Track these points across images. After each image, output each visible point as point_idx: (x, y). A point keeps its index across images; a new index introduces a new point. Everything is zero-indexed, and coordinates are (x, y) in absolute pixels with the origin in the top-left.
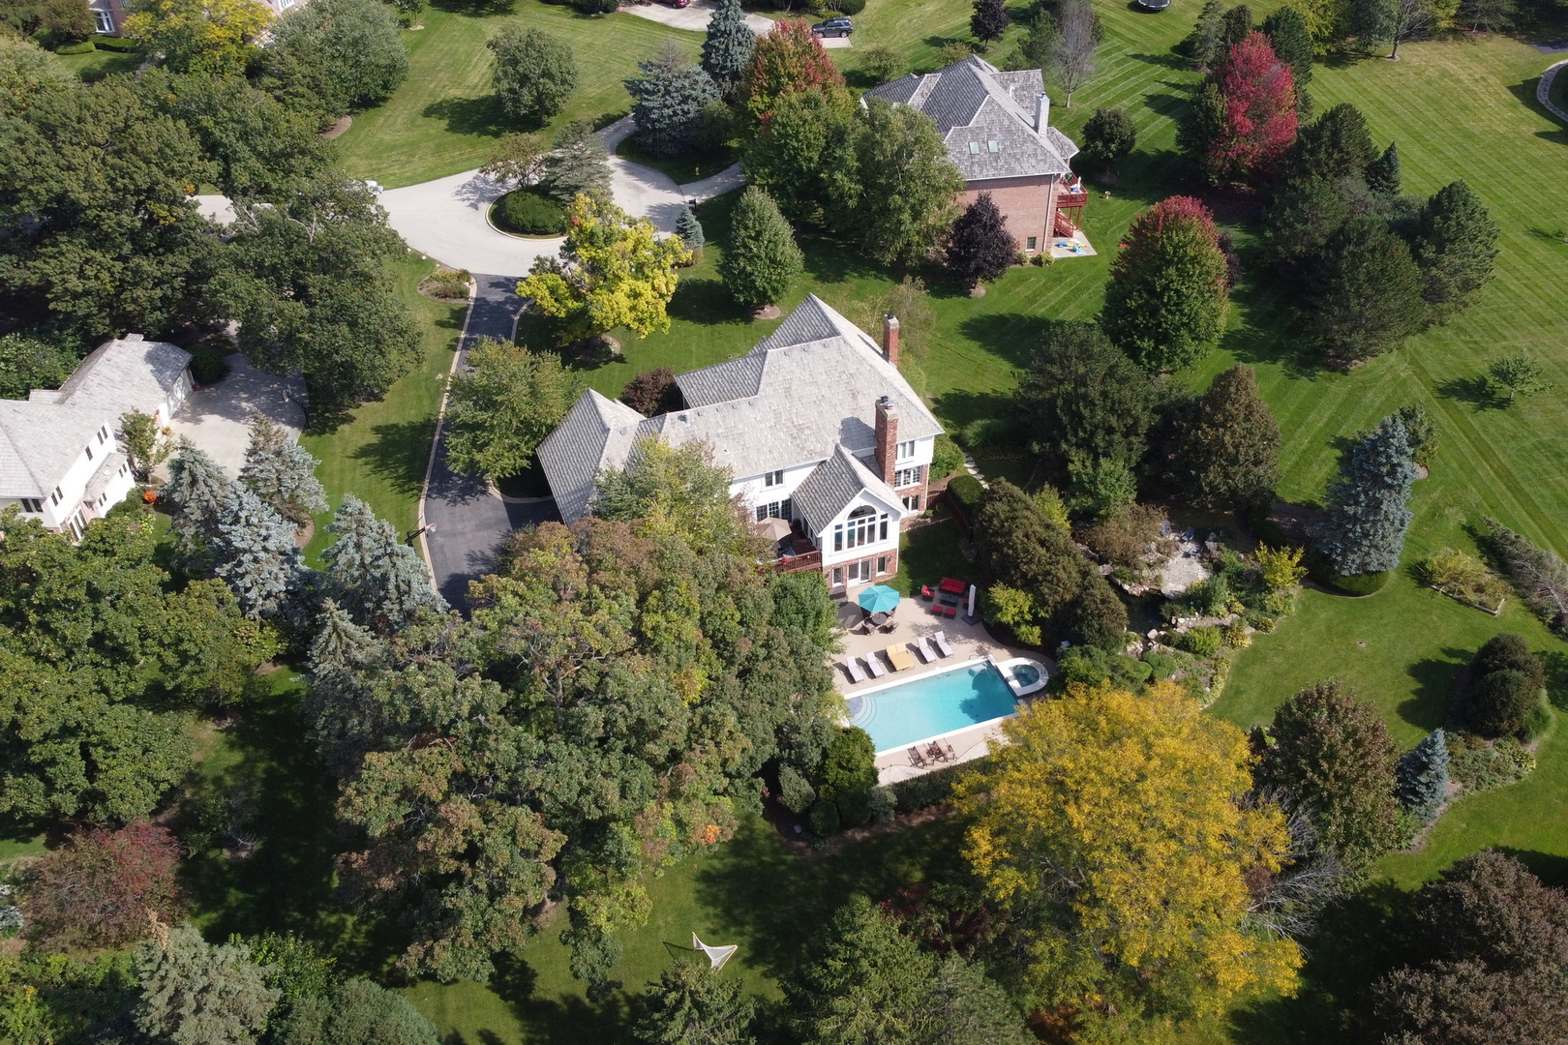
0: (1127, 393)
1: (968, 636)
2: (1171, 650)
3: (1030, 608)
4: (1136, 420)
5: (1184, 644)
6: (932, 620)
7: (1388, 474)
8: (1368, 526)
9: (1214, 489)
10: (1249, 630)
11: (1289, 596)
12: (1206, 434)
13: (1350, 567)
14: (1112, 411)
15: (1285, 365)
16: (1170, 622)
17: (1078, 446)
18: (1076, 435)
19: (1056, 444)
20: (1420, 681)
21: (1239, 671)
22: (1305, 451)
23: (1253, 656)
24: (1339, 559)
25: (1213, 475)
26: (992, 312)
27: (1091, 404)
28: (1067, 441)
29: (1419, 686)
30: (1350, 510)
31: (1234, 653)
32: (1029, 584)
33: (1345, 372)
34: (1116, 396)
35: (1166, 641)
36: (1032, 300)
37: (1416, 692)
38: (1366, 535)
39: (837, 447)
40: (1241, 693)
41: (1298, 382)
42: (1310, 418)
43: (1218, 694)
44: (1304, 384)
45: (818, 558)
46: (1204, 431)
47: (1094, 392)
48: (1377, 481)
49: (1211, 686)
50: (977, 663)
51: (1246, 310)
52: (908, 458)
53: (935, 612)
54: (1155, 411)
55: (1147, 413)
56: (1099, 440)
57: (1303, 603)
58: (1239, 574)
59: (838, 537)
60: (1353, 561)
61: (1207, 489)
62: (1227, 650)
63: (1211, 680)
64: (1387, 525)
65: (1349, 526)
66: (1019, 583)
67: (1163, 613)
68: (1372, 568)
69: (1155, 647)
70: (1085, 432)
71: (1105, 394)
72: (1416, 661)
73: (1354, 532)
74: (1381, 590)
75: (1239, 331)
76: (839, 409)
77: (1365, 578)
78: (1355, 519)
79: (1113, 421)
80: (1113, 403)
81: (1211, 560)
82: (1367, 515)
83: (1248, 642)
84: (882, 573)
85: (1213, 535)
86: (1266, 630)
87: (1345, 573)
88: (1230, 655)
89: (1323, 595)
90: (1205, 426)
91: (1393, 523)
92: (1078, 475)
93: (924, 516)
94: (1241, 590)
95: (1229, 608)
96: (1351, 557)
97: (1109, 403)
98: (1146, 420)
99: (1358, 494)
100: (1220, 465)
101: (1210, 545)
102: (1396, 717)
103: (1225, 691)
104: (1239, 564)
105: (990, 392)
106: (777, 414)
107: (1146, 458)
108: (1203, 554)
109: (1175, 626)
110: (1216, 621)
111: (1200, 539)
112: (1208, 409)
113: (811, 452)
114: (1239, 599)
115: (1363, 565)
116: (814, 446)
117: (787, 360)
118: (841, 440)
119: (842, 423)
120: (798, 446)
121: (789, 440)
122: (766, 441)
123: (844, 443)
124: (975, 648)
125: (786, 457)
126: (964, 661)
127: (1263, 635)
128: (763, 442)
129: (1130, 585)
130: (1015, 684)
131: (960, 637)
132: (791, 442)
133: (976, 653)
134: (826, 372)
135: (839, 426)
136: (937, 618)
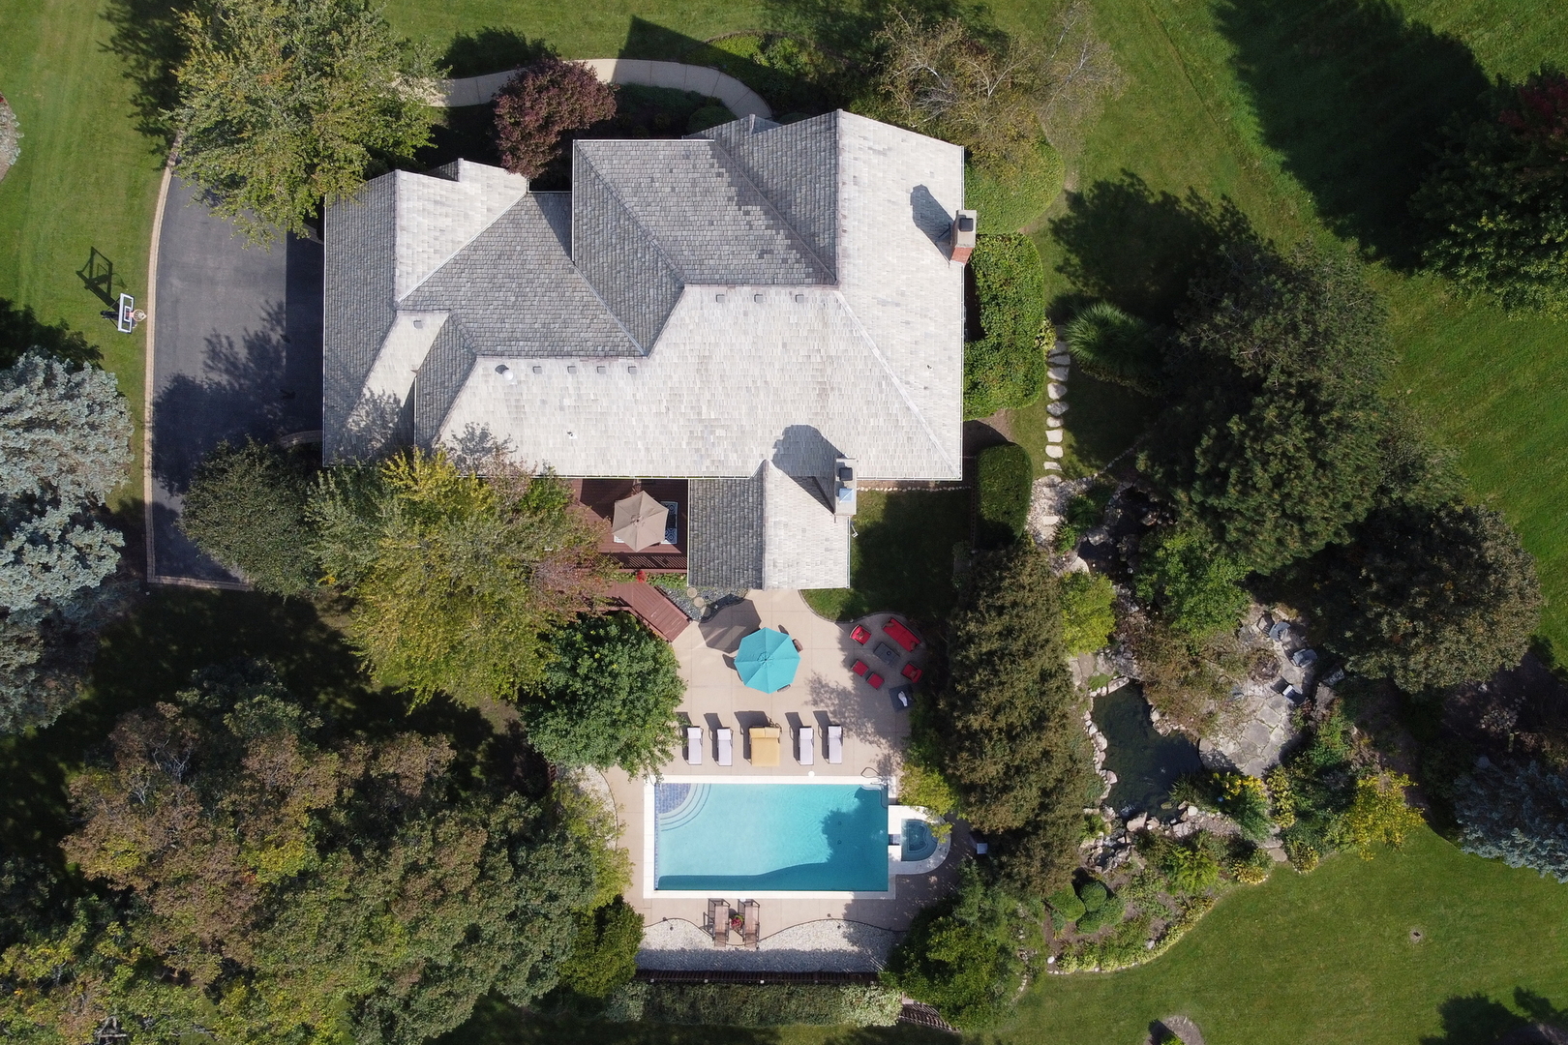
1: (881, 731)
6: (845, 680)
16: (1176, 806)
20: (1448, 1028)
21: (1217, 921)
23: (1252, 904)
31: (1228, 891)
39: (763, 465)
49: (1159, 939)
50: (868, 785)
53: (856, 665)
62: (1223, 882)
63: (1167, 928)
72: (1467, 994)
76: (788, 407)
81: (1306, 718)
83: (1260, 880)
85: (1338, 678)
86: (1302, 865)
88: (1220, 892)
101: (1324, 693)
103: (1175, 950)
104: (1339, 747)
106: (676, 396)
108: (1305, 701)
109: (1178, 818)
111: (1319, 669)
114: (1300, 803)
116: (726, 456)
117: (717, 310)
118: (775, 456)
119: (787, 431)
120: (697, 450)
121: (686, 438)
122: (644, 433)
123: (777, 461)
124: (880, 757)
125: (673, 462)
126: (853, 774)
127: (1291, 873)
128: (639, 432)
129: (1163, 715)
130: (895, 852)
131: (870, 728)
132: (688, 444)
133: (875, 766)
134: (784, 345)
135: (779, 434)
136: (854, 679)
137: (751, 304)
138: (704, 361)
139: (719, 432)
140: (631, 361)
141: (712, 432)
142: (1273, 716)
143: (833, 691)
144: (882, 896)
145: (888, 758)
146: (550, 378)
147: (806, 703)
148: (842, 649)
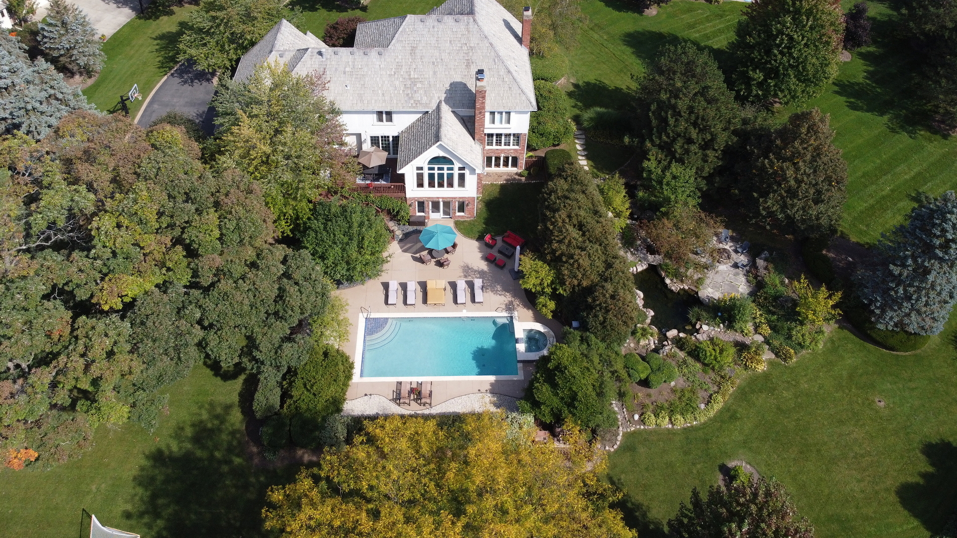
0: (711, 113)
1: (506, 289)
2: (682, 354)
3: (552, 282)
4: (714, 138)
5: (696, 353)
6: (483, 266)
7: (941, 247)
8: (911, 290)
9: (771, 214)
10: (767, 355)
11: (820, 332)
12: (771, 163)
13: (887, 323)
14: (695, 124)
15: (890, 120)
16: (694, 326)
17: (660, 147)
18: (660, 138)
19: (642, 142)
20: (933, 464)
21: (743, 395)
22: (883, 197)
23: (763, 384)
24: (878, 312)
25: (771, 203)
26: (654, 29)
27: (677, 114)
28: (652, 141)
29: (930, 469)
30: (896, 270)
31: (745, 374)
32: (555, 262)
33: (945, 137)
34: (701, 113)
35: (679, 343)
36: (691, 26)
37: (924, 475)
38: (908, 298)
39: (440, 102)
40: (737, 419)
41: (897, 136)
42: (898, 170)
43: (712, 414)
44: (903, 139)
45: (403, 189)
46: (771, 162)
47: (682, 104)
48: (928, 250)
49: (707, 404)
50: (502, 316)
51: (871, 69)
52: (505, 125)
53: (488, 259)
54: (735, 132)
55: (726, 134)
56: (678, 147)
57: (833, 342)
58: (776, 298)
59: (420, 177)
60: (891, 318)
61: (764, 213)
62: (739, 369)
63: (710, 396)
64: (932, 294)
65: (893, 285)
66: (548, 257)
67: (690, 316)
68: (910, 329)
69: (668, 348)
70: (668, 137)
71: (691, 110)
72: (935, 440)
73: (896, 292)
74: (918, 351)
75: (858, 84)
76: (452, 72)
77: (902, 336)
78: (898, 280)
79: (694, 133)
80: (697, 118)
81: (756, 277)
82: (913, 279)
83: (761, 368)
84: (462, 214)
85: (766, 254)
86: (785, 360)
87: (881, 327)
88: (740, 376)
89: (857, 340)
90: (772, 156)
91: (939, 294)
92: (650, 172)
93: (520, 175)
94: (773, 313)
95: (757, 328)
96: (890, 313)
97: (693, 117)
98: (723, 139)
99: (906, 258)
100: (781, 195)
101: (760, 263)
102: (893, 498)
103: (721, 412)
104: (781, 288)
105: (624, 87)
106: (399, 66)
107: (719, 171)
108: (751, 270)
109: (697, 331)
110: (739, 337)
111: (753, 252)
112: (778, 142)
113: (417, 102)
114: (769, 322)
115: (900, 324)
116: (421, 97)
117: (421, 25)
118: (445, 98)
119: (451, 84)
120: (408, 95)
121: (402, 88)
122: (382, 85)
123: (447, 101)
124: (507, 302)
125: (395, 101)
126: (491, 311)
127: (781, 364)
128: (380, 85)
129: (672, 280)
130: (521, 347)
131: (499, 288)
132: (403, 91)
133: (504, 307)
134: (450, 42)
135: (447, 86)
136: (488, 265)
137: (436, 23)
138: (413, 49)
139: (419, 85)
140: (380, 49)
141: (415, 85)
142: (737, 280)
143: (476, 271)
144: (515, 378)
145: (511, 303)
146: (341, 57)
147: (460, 277)
148: (480, 252)
